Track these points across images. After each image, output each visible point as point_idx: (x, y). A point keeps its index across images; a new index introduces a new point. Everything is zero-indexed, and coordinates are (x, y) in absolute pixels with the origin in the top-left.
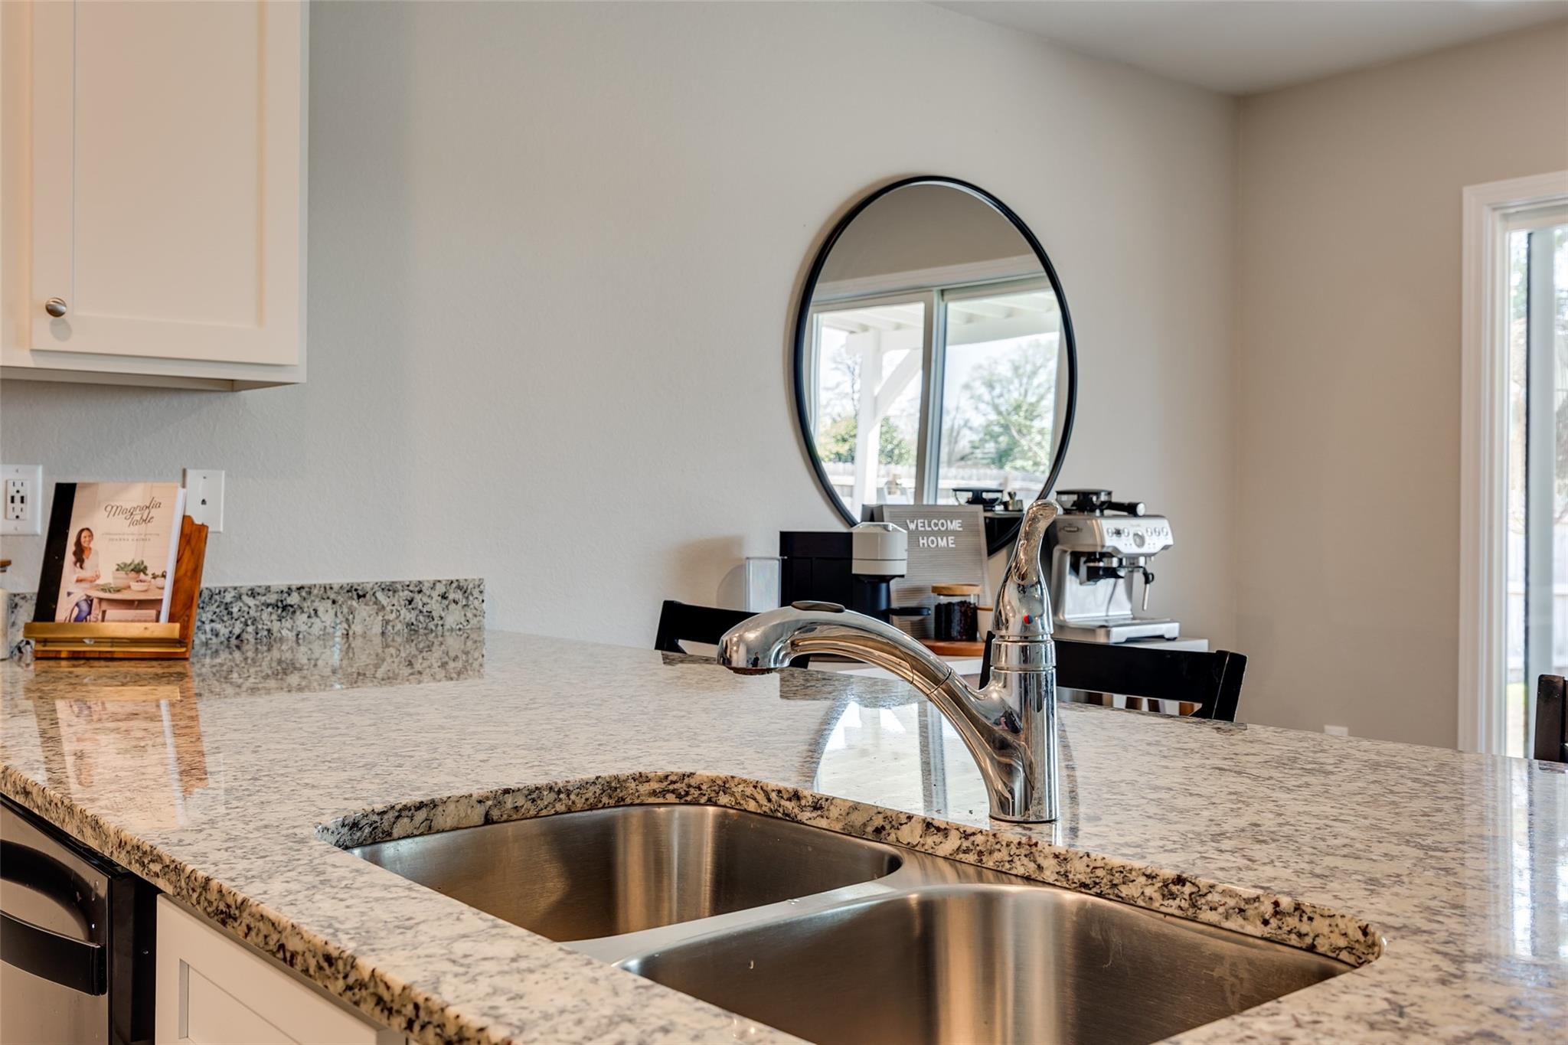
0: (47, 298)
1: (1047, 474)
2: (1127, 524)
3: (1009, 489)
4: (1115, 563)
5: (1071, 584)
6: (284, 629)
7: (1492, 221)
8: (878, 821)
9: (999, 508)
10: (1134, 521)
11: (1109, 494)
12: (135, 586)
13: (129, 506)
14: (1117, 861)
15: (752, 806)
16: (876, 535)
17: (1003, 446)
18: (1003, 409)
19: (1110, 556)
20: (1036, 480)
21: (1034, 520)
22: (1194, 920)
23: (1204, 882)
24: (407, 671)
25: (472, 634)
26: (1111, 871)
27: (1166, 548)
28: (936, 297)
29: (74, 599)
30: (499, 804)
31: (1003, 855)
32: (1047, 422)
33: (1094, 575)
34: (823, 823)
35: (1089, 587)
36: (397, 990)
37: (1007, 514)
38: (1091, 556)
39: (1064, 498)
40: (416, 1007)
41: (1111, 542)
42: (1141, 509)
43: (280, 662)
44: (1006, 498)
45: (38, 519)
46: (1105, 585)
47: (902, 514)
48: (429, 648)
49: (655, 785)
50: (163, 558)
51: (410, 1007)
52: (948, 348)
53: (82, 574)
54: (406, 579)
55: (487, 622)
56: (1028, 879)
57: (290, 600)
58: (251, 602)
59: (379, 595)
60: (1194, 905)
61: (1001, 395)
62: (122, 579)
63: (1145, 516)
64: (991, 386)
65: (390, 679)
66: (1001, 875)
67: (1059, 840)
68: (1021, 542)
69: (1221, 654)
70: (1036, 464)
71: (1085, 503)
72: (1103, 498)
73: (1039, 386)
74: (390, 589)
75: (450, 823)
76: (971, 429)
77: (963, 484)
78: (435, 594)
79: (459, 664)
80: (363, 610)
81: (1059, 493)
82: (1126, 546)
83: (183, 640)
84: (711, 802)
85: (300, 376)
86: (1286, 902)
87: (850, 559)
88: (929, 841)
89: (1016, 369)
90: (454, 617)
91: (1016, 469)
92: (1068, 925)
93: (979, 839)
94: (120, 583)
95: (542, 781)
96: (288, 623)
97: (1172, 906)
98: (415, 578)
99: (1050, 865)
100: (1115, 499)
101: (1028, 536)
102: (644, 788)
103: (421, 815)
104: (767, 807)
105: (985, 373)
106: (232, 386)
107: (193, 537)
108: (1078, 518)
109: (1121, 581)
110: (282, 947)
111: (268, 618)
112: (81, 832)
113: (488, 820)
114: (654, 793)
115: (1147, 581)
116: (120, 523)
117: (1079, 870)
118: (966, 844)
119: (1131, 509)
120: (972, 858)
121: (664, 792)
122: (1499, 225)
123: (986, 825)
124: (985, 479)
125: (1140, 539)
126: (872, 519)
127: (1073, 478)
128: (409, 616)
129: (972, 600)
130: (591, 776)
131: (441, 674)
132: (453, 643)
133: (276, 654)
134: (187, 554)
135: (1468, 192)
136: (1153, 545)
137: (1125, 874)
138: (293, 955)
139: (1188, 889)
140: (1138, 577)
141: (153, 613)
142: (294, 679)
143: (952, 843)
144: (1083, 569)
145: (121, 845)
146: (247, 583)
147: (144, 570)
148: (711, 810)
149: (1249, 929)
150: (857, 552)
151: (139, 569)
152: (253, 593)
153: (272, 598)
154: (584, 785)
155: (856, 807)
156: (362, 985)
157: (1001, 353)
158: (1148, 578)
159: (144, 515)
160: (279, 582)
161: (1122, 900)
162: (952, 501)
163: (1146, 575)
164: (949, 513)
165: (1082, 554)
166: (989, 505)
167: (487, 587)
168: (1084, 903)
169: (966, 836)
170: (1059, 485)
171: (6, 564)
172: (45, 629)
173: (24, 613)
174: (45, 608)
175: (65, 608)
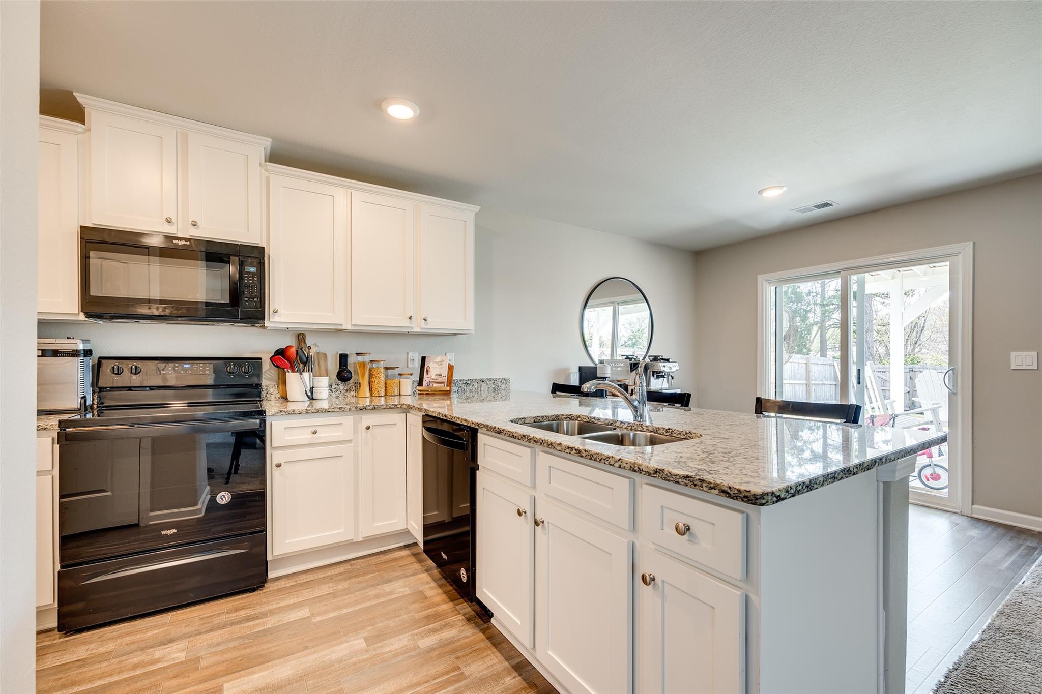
0: (424, 317)
1: (646, 351)
2: (667, 364)
3: (636, 355)
4: (664, 374)
5: (652, 379)
6: (467, 389)
7: (766, 284)
8: (611, 422)
9: (633, 360)
10: (669, 363)
11: (662, 356)
12: (440, 379)
13: (437, 361)
14: (657, 426)
15: (585, 420)
16: (602, 367)
17: (634, 341)
18: (634, 331)
19: (662, 372)
20: (644, 352)
21: (642, 364)
22: (671, 436)
23: (673, 429)
24: (493, 399)
25: (507, 390)
26: (656, 428)
27: (677, 370)
28: (616, 304)
29: (427, 382)
30: (536, 419)
31: (636, 427)
32: (646, 335)
33: (658, 377)
34: (600, 423)
35: (657, 380)
36: (538, 439)
37: (636, 362)
38: (657, 372)
39: (650, 357)
40: (542, 441)
41: (662, 369)
42: (670, 360)
43: (466, 396)
44: (635, 358)
45: (417, 364)
46: (661, 379)
47: (609, 362)
48: (498, 394)
49: (565, 417)
50: (445, 373)
51: (541, 441)
52: (619, 316)
53: (428, 376)
54: (493, 378)
55: (511, 388)
56: (641, 431)
57: (468, 382)
58: (460, 383)
59: (487, 381)
60: (671, 433)
61: (633, 327)
62: (437, 377)
63: (672, 362)
64: (631, 325)
65: (490, 401)
66: (636, 430)
67: (648, 423)
68: (639, 368)
69: (686, 393)
70: (643, 347)
71: (656, 359)
72: (661, 357)
73: (645, 324)
74: (489, 380)
75: (528, 422)
76: (624, 337)
77: (623, 354)
78: (499, 381)
79: (504, 398)
80: (484, 385)
81: (649, 356)
82: (666, 370)
83: (450, 391)
84: (576, 420)
85: (474, 332)
86: (688, 432)
87: (596, 373)
88: (622, 425)
89: (638, 319)
90: (503, 387)
91: (638, 348)
92: (648, 439)
93: (631, 424)
94: (437, 378)
95: (544, 415)
96: (468, 388)
97: (668, 434)
98: (495, 377)
99: (645, 428)
100: (663, 358)
101: (640, 367)
102: (563, 417)
103: (523, 420)
104: (588, 420)
105: (629, 321)
106: (456, 334)
107: (451, 368)
108: (654, 363)
109: (665, 379)
110: (513, 436)
111: (464, 386)
112: (461, 422)
113: (534, 422)
114: (565, 418)
115: (672, 379)
116: (435, 365)
117: (650, 428)
118: (629, 425)
119: (668, 360)
120: (630, 428)
121: (567, 418)
122: (767, 285)
123: (633, 422)
124: (629, 352)
125: (670, 368)
126: (601, 363)
127: (653, 352)
128: (494, 386)
129: (627, 383)
130: (553, 414)
131: (501, 400)
132: (503, 393)
133: (465, 394)
134: (450, 371)
135: (758, 276)
136: (674, 369)
137: (659, 429)
138: (516, 436)
139: (671, 430)
140: (670, 377)
141: (443, 385)
142: (469, 400)
143: (626, 425)
144: (655, 376)
145: (473, 423)
146: (459, 379)
147: (441, 375)
148: (577, 421)
149: (681, 437)
150: (598, 371)
151: (440, 375)
152: (460, 381)
153: (464, 382)
154: (551, 416)
155: (607, 419)
156: (531, 439)
157: (633, 317)
158: (672, 378)
159: (441, 363)
160: (466, 378)
161: (659, 434)
162: (621, 358)
163: (672, 377)
164: (620, 362)
165: (655, 372)
166: (631, 359)
167: (511, 380)
168: (651, 435)
169: (629, 424)
170: (648, 355)
171: (412, 374)
172: (420, 388)
173: (416, 384)
174: (420, 383)
175: (425, 383)
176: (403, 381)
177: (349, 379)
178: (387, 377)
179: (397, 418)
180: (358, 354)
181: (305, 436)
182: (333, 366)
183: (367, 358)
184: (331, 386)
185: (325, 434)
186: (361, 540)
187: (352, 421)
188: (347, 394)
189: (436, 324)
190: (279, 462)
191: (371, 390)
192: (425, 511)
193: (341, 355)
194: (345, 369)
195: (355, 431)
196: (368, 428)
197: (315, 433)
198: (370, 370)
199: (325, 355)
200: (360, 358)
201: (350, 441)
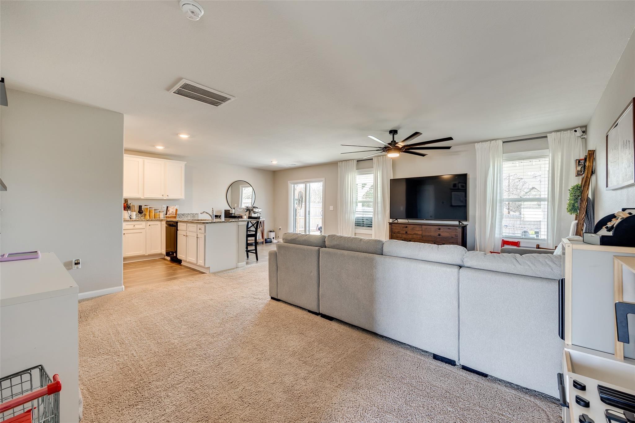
0: (167, 195)
2: (257, 209)
7: (290, 184)
11: (256, 207)
45: (165, 209)
47: (237, 208)
50: (175, 211)
53: (169, 212)
71: (254, 207)
74: (191, 214)
78: (195, 214)
80: (189, 215)
82: (257, 211)
83: (176, 217)
85: (184, 200)
90: (196, 216)
106: (179, 200)
107: (177, 210)
109: (257, 214)
111: (182, 216)
116: (171, 209)
128: (193, 216)
129: (242, 215)
135: (288, 181)
136: (260, 211)
140: (259, 214)
141: (174, 214)
144: (254, 213)
146: (180, 213)
150: (230, 211)
151: (173, 212)
159: (173, 208)
160: (183, 213)
164: (242, 208)
171: (163, 212)
172: (166, 216)
173: (165, 215)
174: (166, 214)
175: (168, 214)
176: (160, 213)
177: (142, 213)
178: (155, 212)
179: (159, 223)
180: (145, 206)
181: (131, 227)
182: (137, 209)
183: (148, 207)
184: (136, 215)
185: (137, 227)
186: (147, 255)
187: (145, 223)
188: (141, 217)
189: (171, 197)
190: (124, 233)
191: (149, 216)
192: (166, 249)
193: (139, 206)
194: (141, 210)
195: (146, 226)
196: (150, 225)
197: (134, 226)
198: (149, 210)
199: (134, 206)
200: (146, 207)
201: (144, 229)
